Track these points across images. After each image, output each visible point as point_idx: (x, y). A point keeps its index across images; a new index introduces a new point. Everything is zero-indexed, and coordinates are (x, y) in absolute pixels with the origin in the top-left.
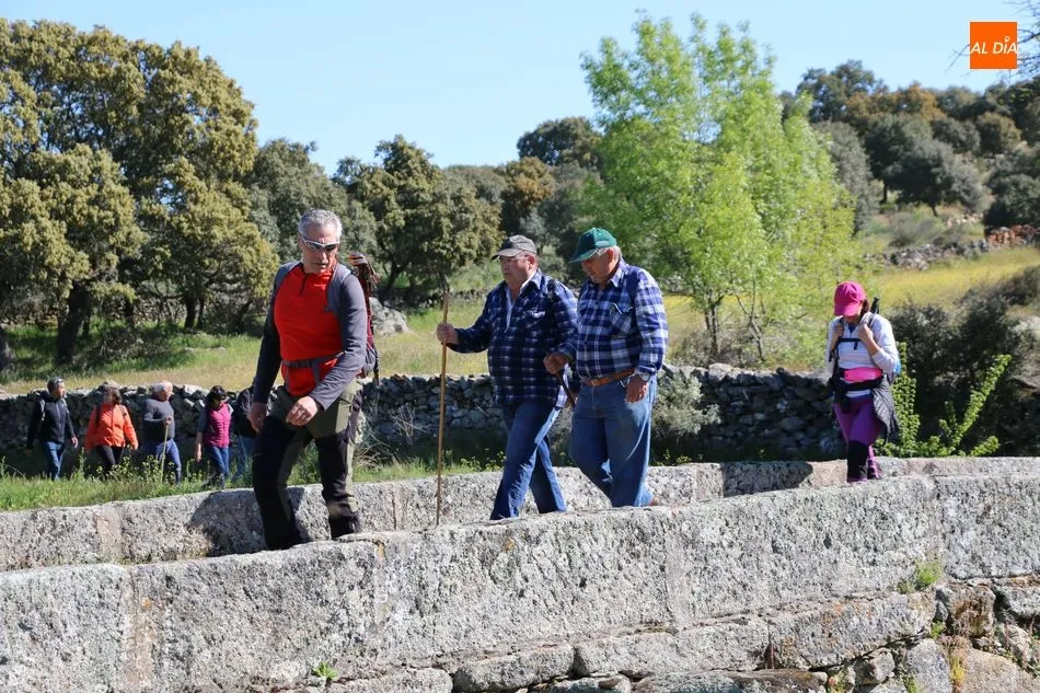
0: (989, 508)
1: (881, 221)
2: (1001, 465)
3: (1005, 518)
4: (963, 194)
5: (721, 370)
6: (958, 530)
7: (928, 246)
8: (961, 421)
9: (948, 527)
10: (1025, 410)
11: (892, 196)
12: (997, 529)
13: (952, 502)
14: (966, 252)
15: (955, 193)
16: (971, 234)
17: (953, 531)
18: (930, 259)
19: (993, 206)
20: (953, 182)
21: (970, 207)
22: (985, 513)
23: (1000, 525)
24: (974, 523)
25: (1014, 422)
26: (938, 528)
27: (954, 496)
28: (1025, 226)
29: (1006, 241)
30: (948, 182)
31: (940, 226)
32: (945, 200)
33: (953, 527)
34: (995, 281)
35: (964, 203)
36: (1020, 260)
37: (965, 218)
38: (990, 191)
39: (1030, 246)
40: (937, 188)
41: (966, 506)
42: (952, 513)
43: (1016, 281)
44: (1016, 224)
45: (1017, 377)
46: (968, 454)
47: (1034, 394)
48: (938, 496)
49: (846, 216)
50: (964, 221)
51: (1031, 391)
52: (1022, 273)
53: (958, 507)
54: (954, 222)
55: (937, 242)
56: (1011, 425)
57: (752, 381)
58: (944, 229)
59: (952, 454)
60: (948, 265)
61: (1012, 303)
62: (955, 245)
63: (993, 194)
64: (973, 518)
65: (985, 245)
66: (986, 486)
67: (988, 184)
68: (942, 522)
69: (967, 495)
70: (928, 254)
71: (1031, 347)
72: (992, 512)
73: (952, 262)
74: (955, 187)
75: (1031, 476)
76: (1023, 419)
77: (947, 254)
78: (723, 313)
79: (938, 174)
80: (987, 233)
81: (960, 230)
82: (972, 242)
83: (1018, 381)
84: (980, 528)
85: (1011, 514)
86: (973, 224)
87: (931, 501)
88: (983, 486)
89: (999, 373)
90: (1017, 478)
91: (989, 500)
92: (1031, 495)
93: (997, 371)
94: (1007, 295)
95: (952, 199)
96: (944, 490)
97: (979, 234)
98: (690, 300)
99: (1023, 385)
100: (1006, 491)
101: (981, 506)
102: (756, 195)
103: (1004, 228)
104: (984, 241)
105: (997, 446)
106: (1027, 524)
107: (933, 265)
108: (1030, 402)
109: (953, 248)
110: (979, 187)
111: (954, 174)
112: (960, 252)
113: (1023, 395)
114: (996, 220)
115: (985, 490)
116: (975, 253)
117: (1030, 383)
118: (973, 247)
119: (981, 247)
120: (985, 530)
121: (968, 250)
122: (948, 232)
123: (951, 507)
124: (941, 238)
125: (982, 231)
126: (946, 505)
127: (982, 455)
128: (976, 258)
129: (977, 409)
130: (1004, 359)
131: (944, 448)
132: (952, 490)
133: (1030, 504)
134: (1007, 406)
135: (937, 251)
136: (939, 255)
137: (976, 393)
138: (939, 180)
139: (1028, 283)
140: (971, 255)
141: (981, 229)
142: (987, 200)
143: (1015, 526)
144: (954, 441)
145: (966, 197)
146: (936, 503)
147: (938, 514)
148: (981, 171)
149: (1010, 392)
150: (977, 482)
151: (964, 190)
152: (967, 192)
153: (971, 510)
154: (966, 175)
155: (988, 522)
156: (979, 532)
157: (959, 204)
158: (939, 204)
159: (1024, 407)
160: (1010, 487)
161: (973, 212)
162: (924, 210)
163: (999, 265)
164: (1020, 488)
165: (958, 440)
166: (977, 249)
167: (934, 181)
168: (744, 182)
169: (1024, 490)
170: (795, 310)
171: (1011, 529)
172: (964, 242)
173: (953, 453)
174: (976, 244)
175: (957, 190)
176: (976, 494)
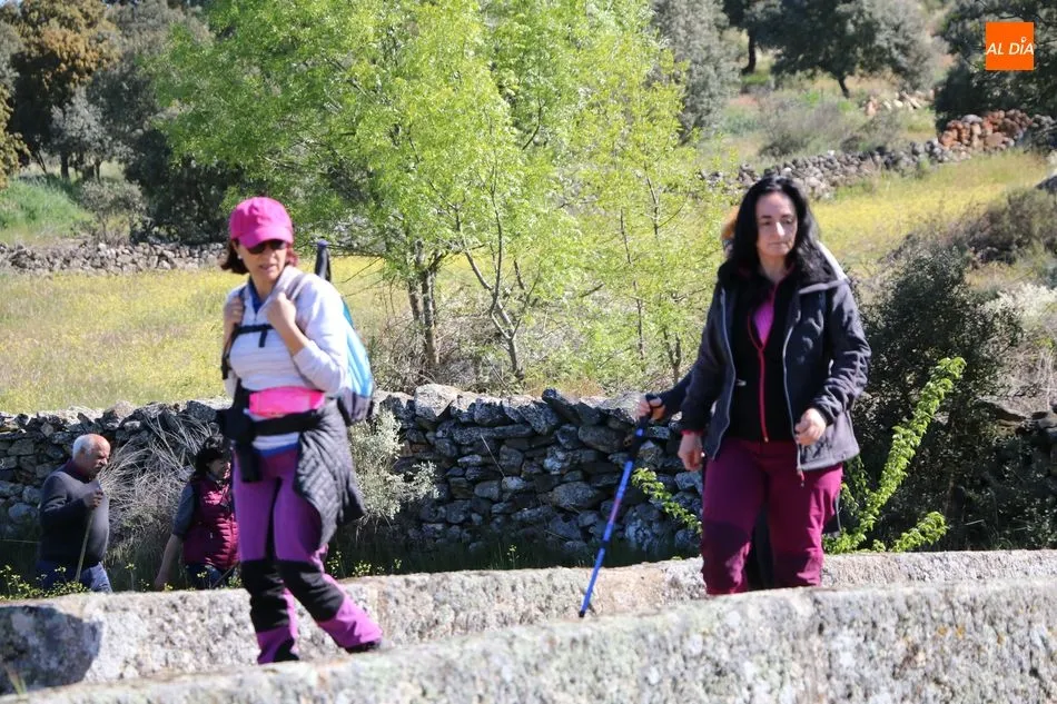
0: (915, 649)
1: (743, 106)
2: (947, 567)
3: (946, 668)
4: (895, 53)
5: (437, 397)
6: (858, 693)
7: (832, 153)
8: (875, 486)
9: (839, 686)
10: (1002, 460)
11: (765, 59)
12: (931, 689)
13: (846, 639)
14: (902, 164)
15: (882, 50)
16: (911, 128)
17: (850, 696)
18: (835, 178)
19: (952, 74)
20: (878, 30)
21: (908, 77)
22: (908, 659)
23: (937, 682)
24: (889, 679)
25: (985, 484)
26: (821, 688)
27: (850, 626)
28: (1012, 112)
29: (976, 142)
30: (869, 30)
31: (853, 115)
32: (863, 66)
33: (848, 686)
34: (955, 218)
35: (898, 70)
36: (999, 176)
37: (901, 99)
38: (946, 46)
39: (1021, 149)
40: (847, 44)
41: (873, 646)
42: (846, 660)
43: (993, 217)
44: (992, 110)
45: (988, 399)
46: (890, 546)
47: (1020, 431)
48: (821, 628)
49: (668, 99)
50: (899, 104)
51: (1015, 424)
52: (1004, 201)
53: (859, 648)
54: (881, 107)
55: (849, 146)
56: (978, 490)
57: (498, 415)
58: (862, 120)
59: (859, 548)
60: (868, 189)
61: (988, 258)
62: (881, 150)
63: (952, 52)
64: (886, 669)
65: (937, 150)
66: (909, 608)
67: (943, 34)
68: (829, 677)
69: (874, 625)
70: (833, 169)
71: (1013, 343)
72: (921, 657)
73: (876, 182)
74: (881, 40)
75: (993, 586)
76: (1001, 478)
77: (867, 167)
78: (445, 287)
79: (849, 15)
80: (942, 127)
81: (892, 122)
82: (913, 145)
83: (991, 407)
84: (899, 686)
85: (957, 660)
86: (916, 111)
87: (806, 638)
88: (905, 608)
89: (942, 391)
90: (966, 590)
91: (915, 634)
92: (992, 624)
93: (940, 388)
94: (977, 245)
95: (876, 62)
96: (832, 618)
97: (927, 129)
98: (380, 263)
99: (1000, 414)
100: (947, 616)
101: (901, 646)
102: (498, 60)
103: (972, 117)
104: (936, 142)
105: (943, 530)
106: (988, 678)
107: (842, 189)
108: (1013, 447)
109: (878, 157)
110: (927, 39)
111: (878, 15)
112: (892, 163)
113: (999, 433)
114: (957, 100)
115: (907, 615)
116: (918, 165)
117: (1011, 411)
118: (915, 153)
119: (931, 153)
120: (908, 691)
121: (906, 160)
122: (868, 127)
123: (844, 650)
124: (854, 139)
125: (932, 125)
126: (835, 645)
127: (916, 549)
128: (920, 174)
129: (904, 462)
130: (955, 365)
131: (846, 536)
132: (846, 617)
133: (992, 640)
134: (970, 453)
135: (849, 163)
136: (853, 169)
137: (902, 431)
138: (851, 28)
139: (1016, 219)
140: (911, 169)
141: (930, 119)
142: (941, 65)
143: (965, 681)
144: (864, 523)
145: (903, 61)
146: (815, 641)
147: (821, 664)
148: (930, 9)
149: (974, 427)
150: (891, 600)
151: (897, 46)
152: (904, 50)
153: (884, 653)
154: (902, 16)
155: (914, 675)
156: (898, 695)
157: (888, 71)
158: (852, 74)
159: (1002, 455)
160: (952, 607)
161: (915, 87)
162: (825, 83)
163: (964, 187)
164: (973, 611)
165: (869, 521)
166: (923, 158)
167: (843, 30)
168: (476, 36)
169: (980, 615)
170: (576, 279)
171: (957, 687)
172: (898, 145)
173: (862, 546)
174: (921, 148)
175: (885, 45)
176: (890, 623)
